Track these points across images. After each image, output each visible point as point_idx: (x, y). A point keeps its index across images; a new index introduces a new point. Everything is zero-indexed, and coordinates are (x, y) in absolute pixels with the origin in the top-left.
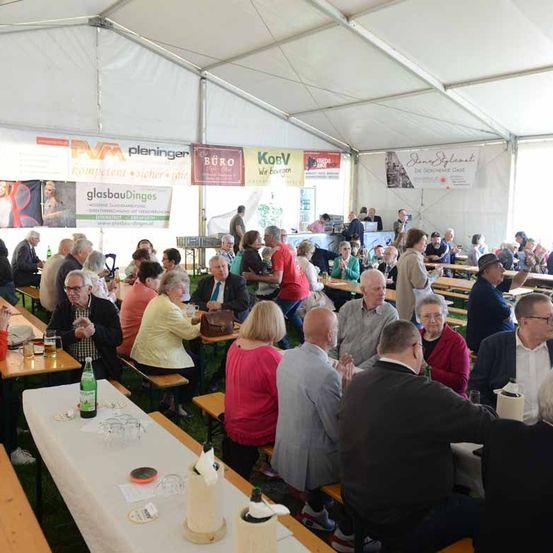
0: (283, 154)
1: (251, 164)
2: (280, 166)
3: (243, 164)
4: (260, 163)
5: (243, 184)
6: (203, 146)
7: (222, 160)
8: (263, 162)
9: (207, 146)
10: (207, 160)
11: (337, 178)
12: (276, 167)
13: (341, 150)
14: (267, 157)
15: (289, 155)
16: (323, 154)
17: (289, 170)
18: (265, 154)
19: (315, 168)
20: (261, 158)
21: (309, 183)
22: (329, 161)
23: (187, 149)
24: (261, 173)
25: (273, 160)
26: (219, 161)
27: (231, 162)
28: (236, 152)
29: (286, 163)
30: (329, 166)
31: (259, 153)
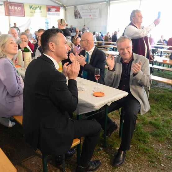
0: (39, 7)
1: (27, 9)
2: (38, 10)
3: (24, 9)
4: (30, 9)
5: (24, 16)
6: (8, 2)
7: (16, 8)
8: (31, 8)
9: (10, 2)
10: (10, 8)
11: (59, 15)
12: (36, 10)
13: (60, 6)
14: (33, 7)
15: (41, 7)
16: (54, 7)
17: (41, 12)
18: (32, 6)
19: (51, 12)
20: (31, 7)
21: (48, 16)
22: (56, 9)
23: (2, 3)
24: (31, 12)
25: (35, 8)
26: (15, 8)
27: (20, 8)
28: (21, 5)
29: (40, 9)
30: (56, 11)
31: (30, 6)
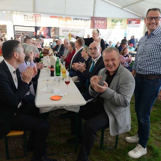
0: (120, 20)
1: (109, 23)
2: (119, 23)
3: (107, 23)
5: (106, 29)
6: (94, 17)
7: (100, 22)
8: (113, 22)
9: (96, 17)
10: (95, 22)
11: (139, 27)
12: (117, 23)
13: (141, 18)
14: (114, 21)
15: (122, 20)
16: (134, 20)
17: (122, 24)
18: (114, 20)
19: (131, 24)
20: (113, 21)
21: (128, 28)
22: (136, 22)
23: (90, 18)
24: (112, 25)
25: (117, 21)
26: (99, 22)
27: (103, 22)
28: (104, 19)
29: (121, 22)
30: (136, 23)
31: (112, 19)
